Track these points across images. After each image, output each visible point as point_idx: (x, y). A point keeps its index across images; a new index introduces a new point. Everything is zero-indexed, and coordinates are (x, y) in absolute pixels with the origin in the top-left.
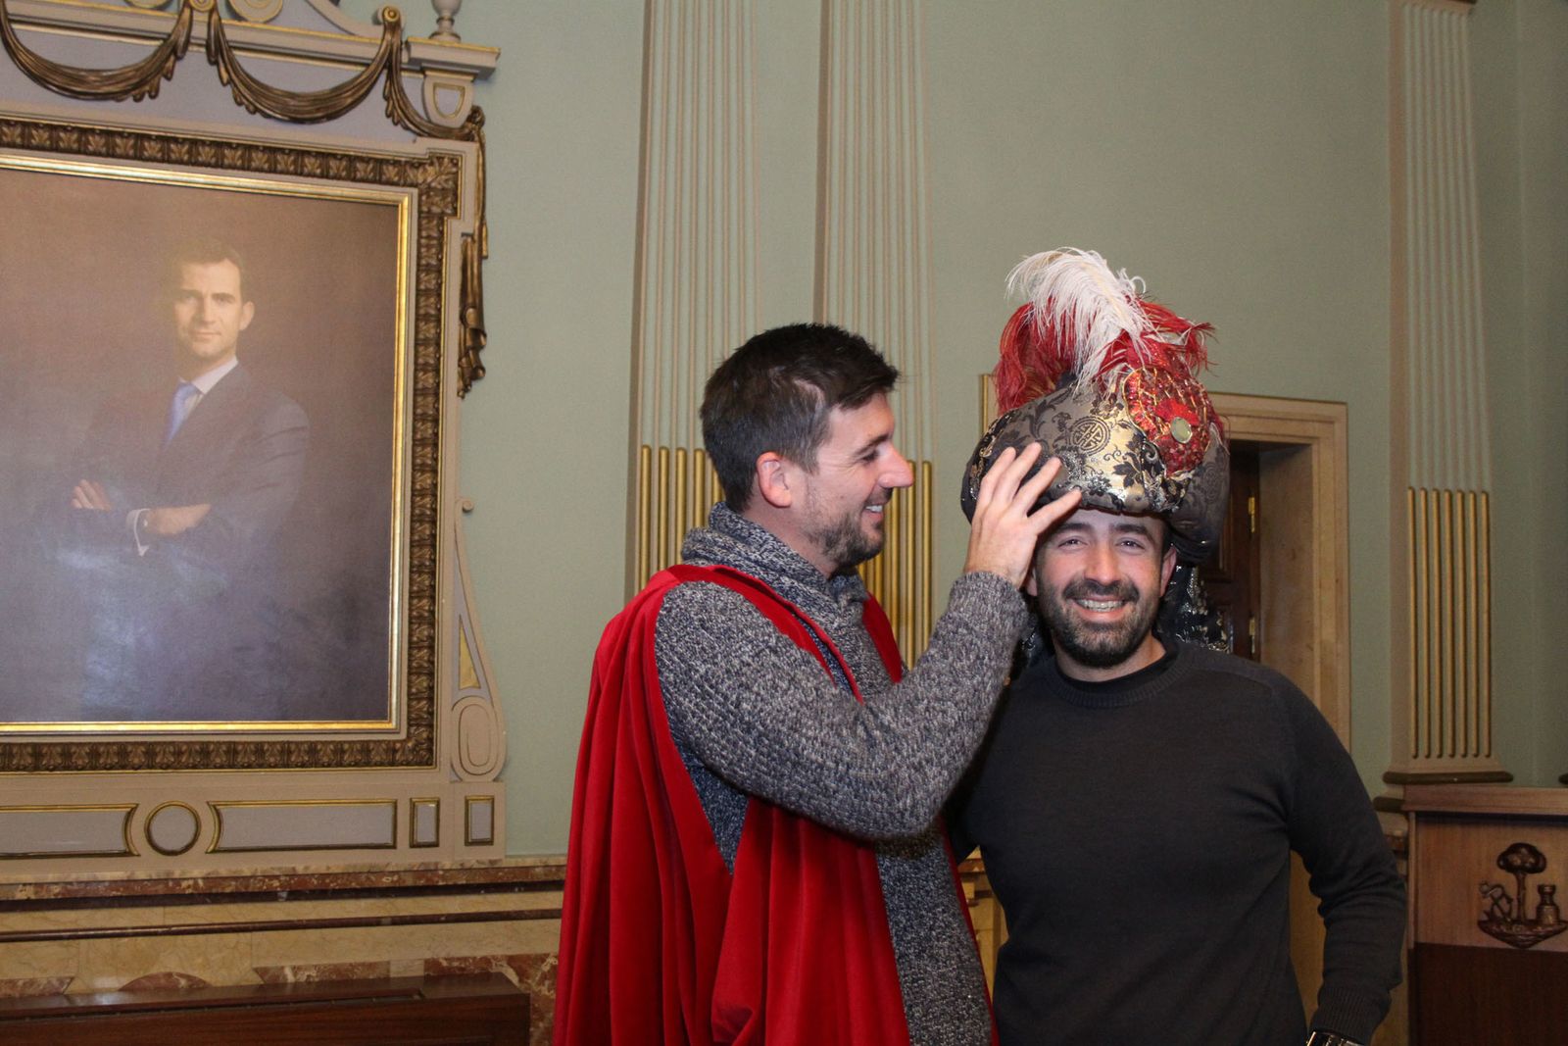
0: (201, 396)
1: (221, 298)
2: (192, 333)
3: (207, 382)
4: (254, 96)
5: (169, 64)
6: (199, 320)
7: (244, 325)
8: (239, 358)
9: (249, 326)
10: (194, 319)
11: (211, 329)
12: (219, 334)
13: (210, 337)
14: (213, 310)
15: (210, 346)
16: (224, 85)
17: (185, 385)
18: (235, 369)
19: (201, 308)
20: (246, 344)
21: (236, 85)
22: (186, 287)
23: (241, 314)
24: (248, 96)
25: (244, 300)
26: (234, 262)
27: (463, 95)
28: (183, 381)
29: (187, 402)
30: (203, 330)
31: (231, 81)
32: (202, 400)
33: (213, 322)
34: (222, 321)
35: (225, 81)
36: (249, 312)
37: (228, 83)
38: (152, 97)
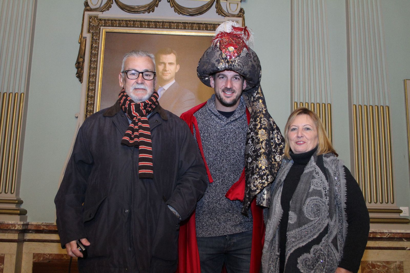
0: (165, 91)
1: (170, 64)
2: (163, 74)
3: (166, 87)
4: (179, 9)
5: (157, 3)
6: (165, 70)
7: (177, 71)
8: (175, 80)
9: (178, 71)
10: (163, 70)
11: (168, 72)
12: (170, 73)
13: (167, 74)
14: (168, 67)
15: (167, 77)
16: (172, 7)
17: (161, 88)
18: (174, 83)
19: (165, 66)
20: (177, 76)
21: (175, 7)
22: (161, 61)
23: (176, 68)
24: (178, 9)
25: (177, 64)
26: (174, 54)
27: (238, 5)
28: (160, 87)
29: (161, 92)
30: (166, 73)
31: (173, 6)
32: (166, 92)
33: (168, 70)
34: (171, 70)
35: (172, 6)
36: (178, 67)
37: (173, 7)
38: (152, 12)
